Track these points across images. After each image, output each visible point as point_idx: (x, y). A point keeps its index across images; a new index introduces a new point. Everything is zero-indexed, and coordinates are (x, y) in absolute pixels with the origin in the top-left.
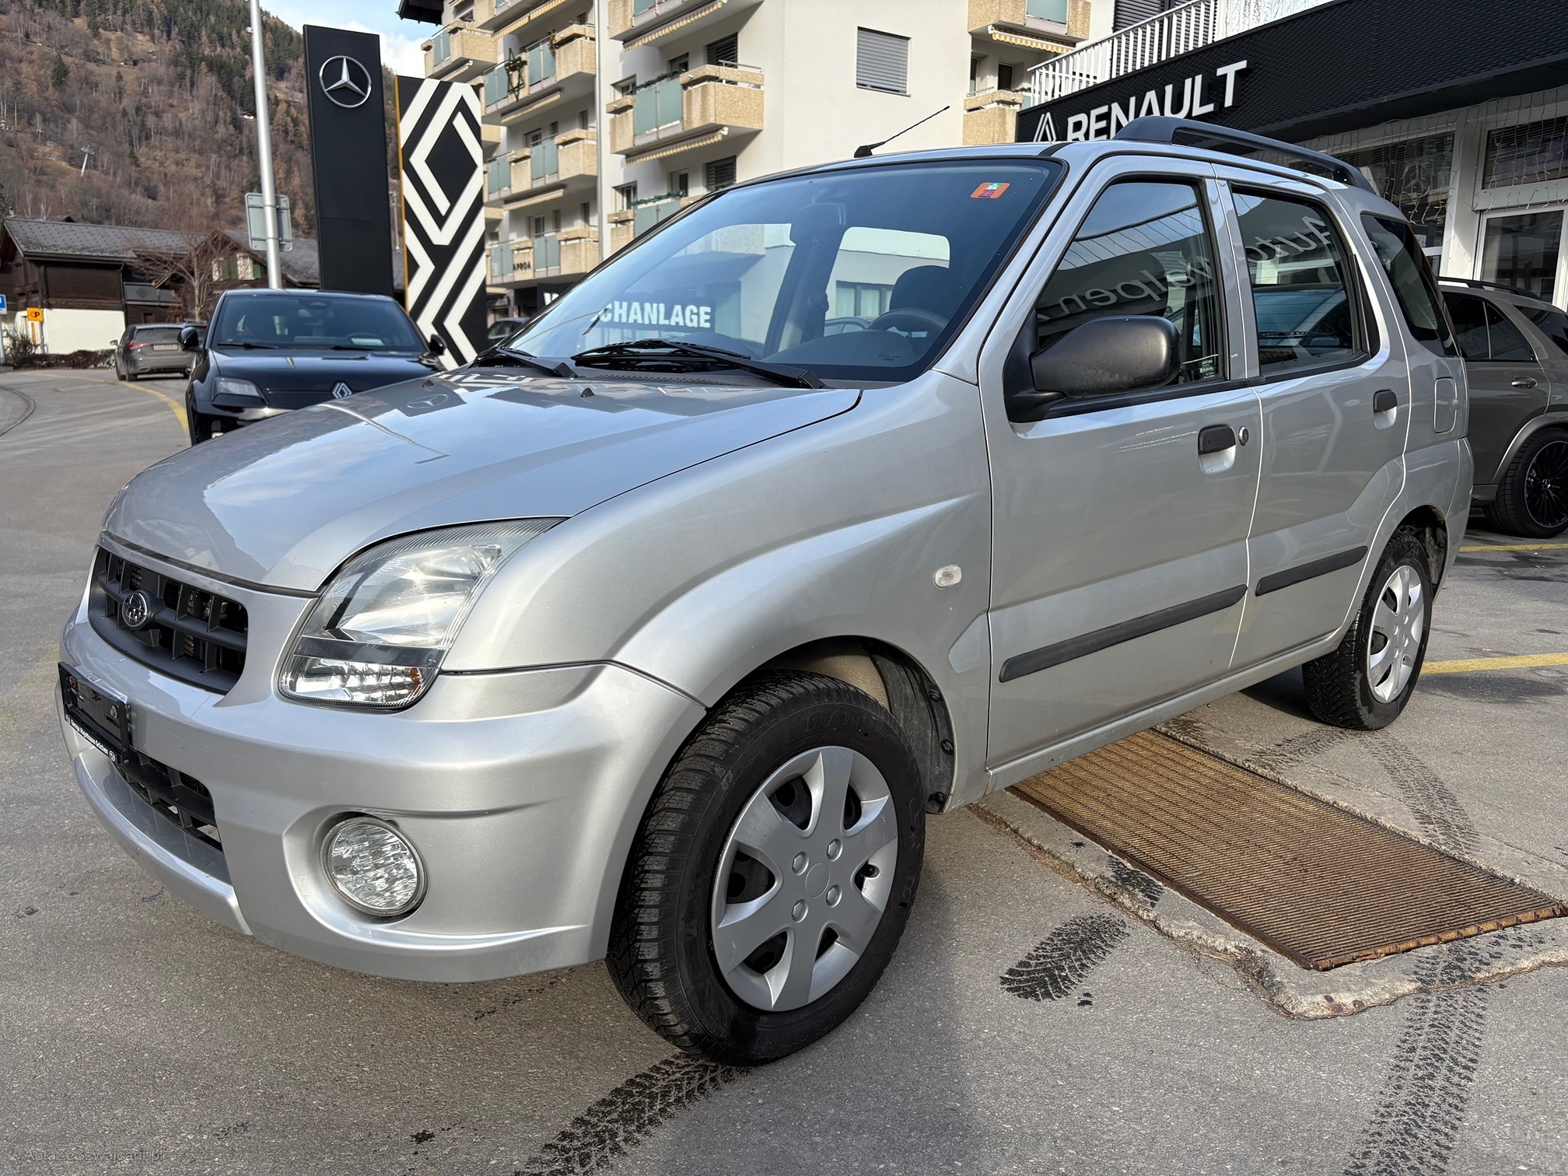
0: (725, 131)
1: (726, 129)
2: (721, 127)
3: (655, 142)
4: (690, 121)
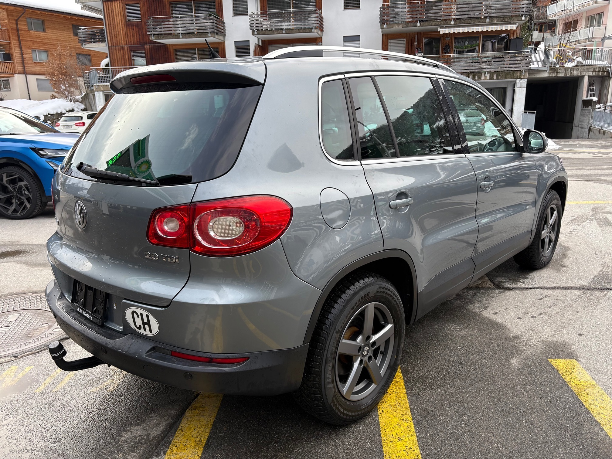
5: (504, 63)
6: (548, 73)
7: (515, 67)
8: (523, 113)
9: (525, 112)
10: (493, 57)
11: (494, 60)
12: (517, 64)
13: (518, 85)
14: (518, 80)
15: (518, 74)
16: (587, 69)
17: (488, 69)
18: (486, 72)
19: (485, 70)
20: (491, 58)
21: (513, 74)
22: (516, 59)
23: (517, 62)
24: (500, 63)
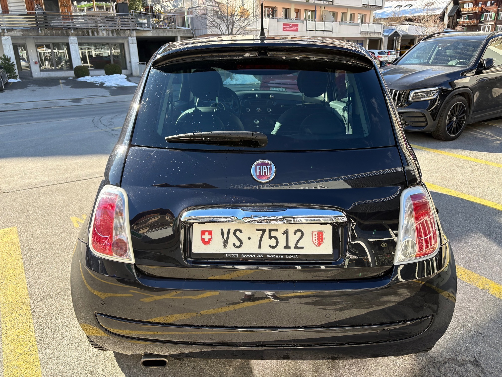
5: (116, 22)
6: (152, 33)
7: (125, 27)
8: (139, 64)
9: (140, 64)
10: (106, 17)
11: (107, 19)
12: (126, 24)
13: (130, 42)
14: (130, 38)
15: (129, 32)
16: (179, 31)
17: (103, 26)
18: (102, 29)
19: (101, 28)
20: (104, 18)
21: (124, 32)
22: (124, 20)
23: (125, 23)
24: (112, 22)
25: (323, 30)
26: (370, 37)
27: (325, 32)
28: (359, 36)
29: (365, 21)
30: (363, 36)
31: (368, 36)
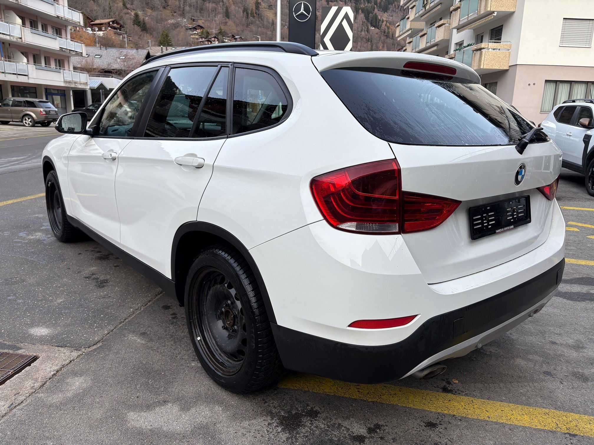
0: (495, 14)
1: (496, 13)
2: (493, 12)
3: (467, 21)
4: (480, 12)
25: (16, 73)
26: (76, 87)
27: (18, 76)
28: (63, 84)
29: (64, 67)
30: (67, 85)
31: (73, 86)
